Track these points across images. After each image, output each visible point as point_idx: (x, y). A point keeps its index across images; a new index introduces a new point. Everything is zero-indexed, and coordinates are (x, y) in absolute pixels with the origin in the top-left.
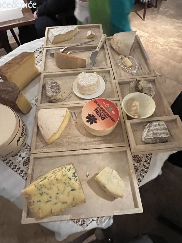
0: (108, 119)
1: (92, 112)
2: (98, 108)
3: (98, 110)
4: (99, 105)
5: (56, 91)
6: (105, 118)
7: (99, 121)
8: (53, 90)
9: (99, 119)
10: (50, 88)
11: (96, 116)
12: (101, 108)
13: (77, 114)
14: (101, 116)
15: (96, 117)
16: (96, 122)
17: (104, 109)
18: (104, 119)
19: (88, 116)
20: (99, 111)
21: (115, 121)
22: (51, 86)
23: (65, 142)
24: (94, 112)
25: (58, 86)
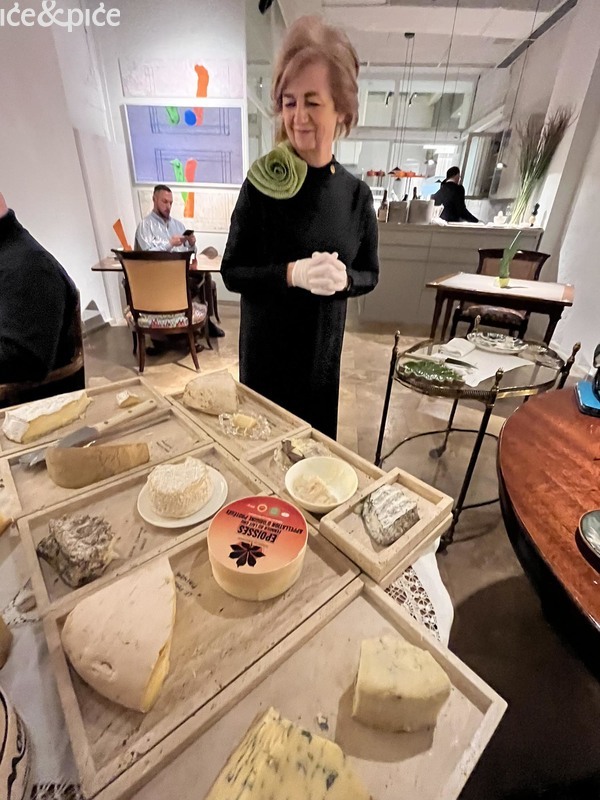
0: (284, 534)
1: (237, 539)
2: (243, 522)
3: (248, 528)
4: (242, 516)
5: (101, 537)
6: (276, 536)
7: (267, 547)
8: (89, 539)
9: (264, 545)
10: (75, 537)
11: (254, 541)
12: (252, 519)
13: (187, 575)
14: (263, 536)
15: (254, 544)
16: (260, 555)
17: (260, 517)
18: (274, 539)
19: (232, 551)
20: (251, 527)
21: (301, 531)
22: (78, 531)
23: (197, 672)
24: (241, 535)
25: (100, 523)
